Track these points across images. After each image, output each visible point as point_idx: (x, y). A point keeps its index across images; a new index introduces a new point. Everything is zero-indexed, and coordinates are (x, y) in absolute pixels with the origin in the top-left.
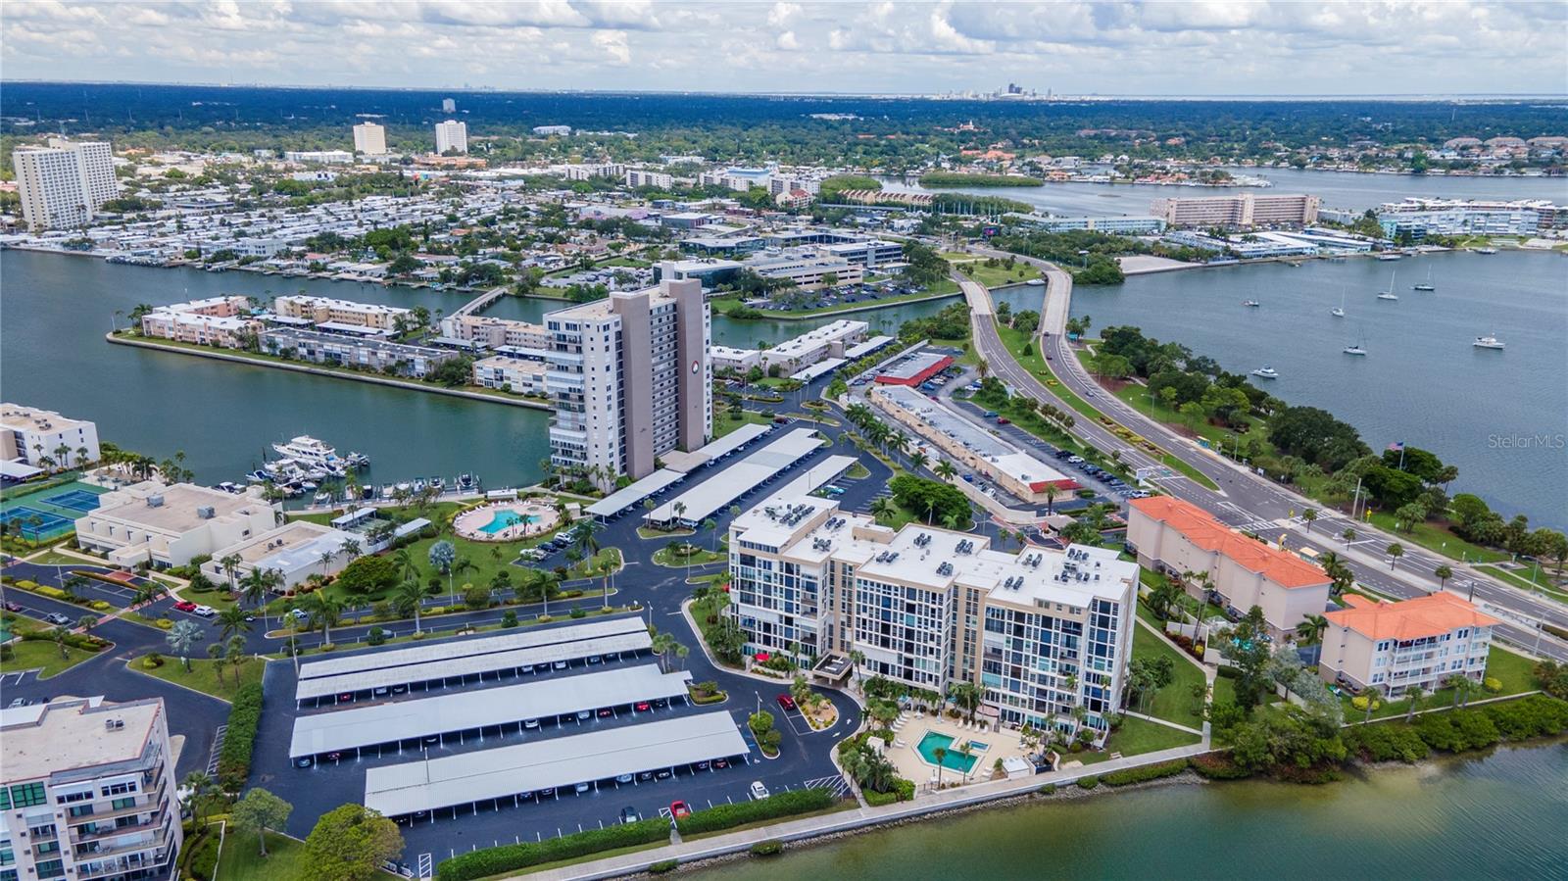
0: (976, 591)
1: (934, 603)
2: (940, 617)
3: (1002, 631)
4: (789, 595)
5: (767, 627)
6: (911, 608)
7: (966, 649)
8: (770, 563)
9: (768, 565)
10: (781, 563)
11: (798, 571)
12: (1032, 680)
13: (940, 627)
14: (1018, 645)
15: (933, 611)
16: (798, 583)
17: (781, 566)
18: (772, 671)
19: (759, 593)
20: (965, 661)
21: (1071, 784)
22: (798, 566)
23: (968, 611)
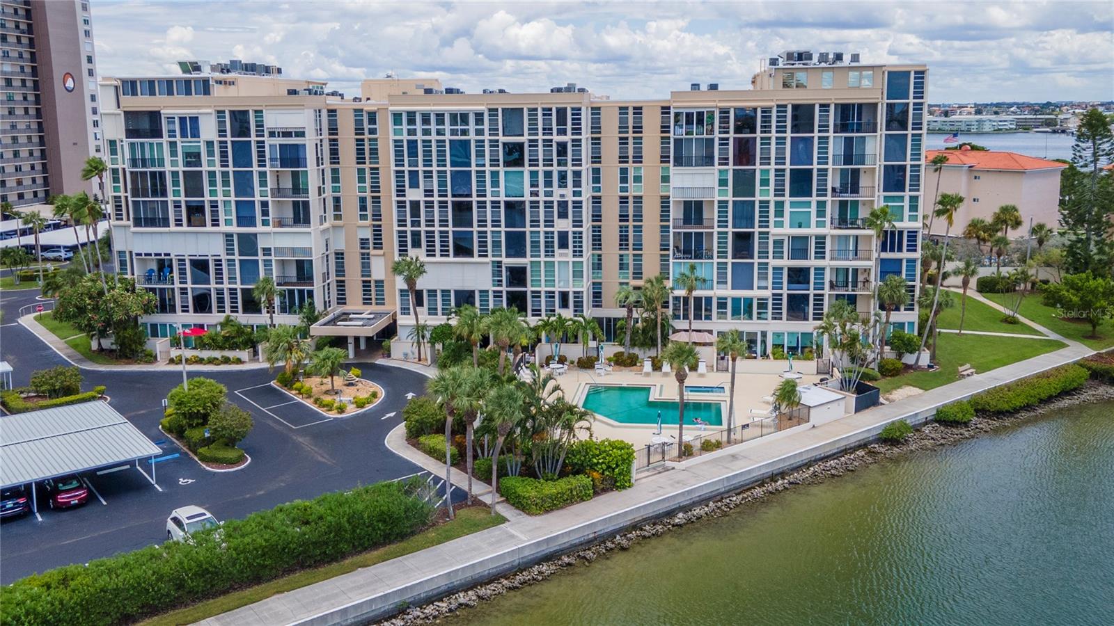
0: (638, 110)
1: (562, 132)
2: (577, 161)
3: (708, 160)
4: (244, 184)
5: (200, 266)
6: (514, 155)
7: (623, 239)
8: (195, 120)
9: (190, 125)
10: (220, 113)
11: (260, 125)
12: (778, 254)
13: (577, 184)
14: (744, 184)
15: (562, 149)
16: (261, 154)
17: (221, 123)
18: (217, 354)
19: (176, 195)
20: (622, 266)
21: (926, 423)
22: (259, 113)
23: (623, 159)
